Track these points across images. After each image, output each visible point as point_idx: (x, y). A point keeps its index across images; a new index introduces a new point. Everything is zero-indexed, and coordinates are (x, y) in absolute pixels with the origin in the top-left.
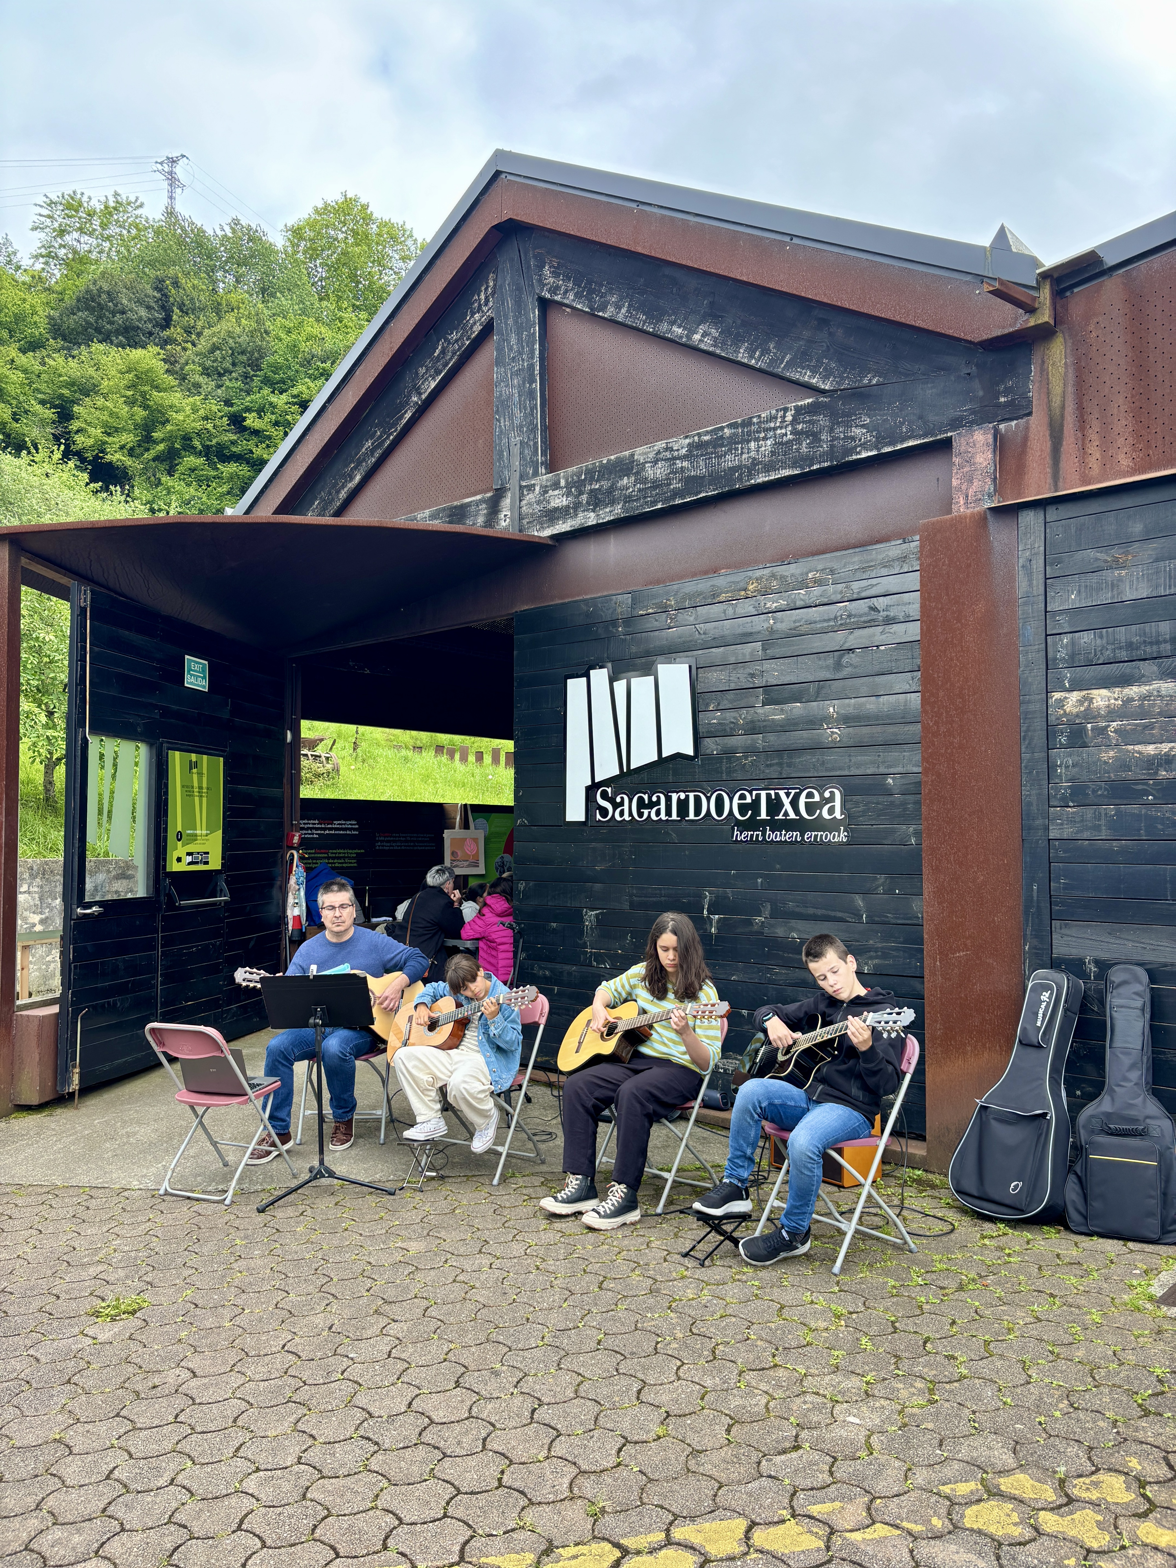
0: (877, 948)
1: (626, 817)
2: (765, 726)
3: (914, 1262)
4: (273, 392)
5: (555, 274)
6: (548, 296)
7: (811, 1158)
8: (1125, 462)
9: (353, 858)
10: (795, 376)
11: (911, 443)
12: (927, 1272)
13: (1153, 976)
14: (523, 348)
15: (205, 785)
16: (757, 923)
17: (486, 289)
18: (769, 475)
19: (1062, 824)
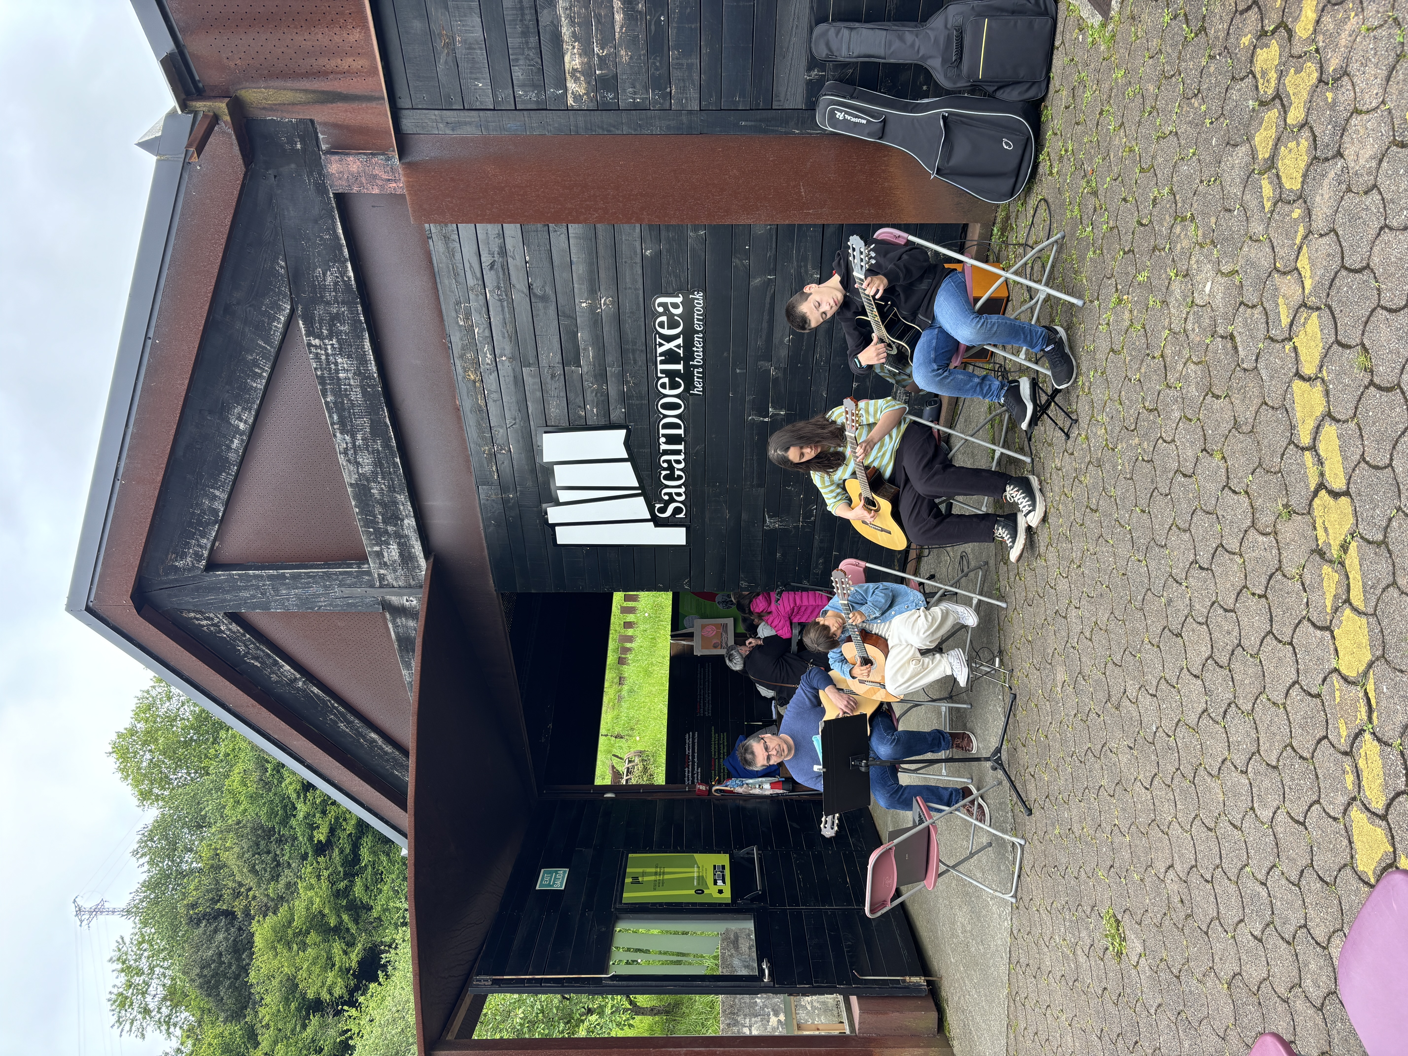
0: (797, 266)
1: (682, 490)
2: (600, 365)
3: (1073, 234)
4: (295, 816)
5: (183, 556)
6: (204, 562)
7: (982, 325)
8: (356, 35)
9: (719, 736)
10: (278, 336)
11: (340, 231)
12: (1081, 223)
13: (821, 19)
14: (253, 585)
15: (653, 870)
16: (776, 373)
17: (198, 619)
18: (370, 360)
19: (686, 99)
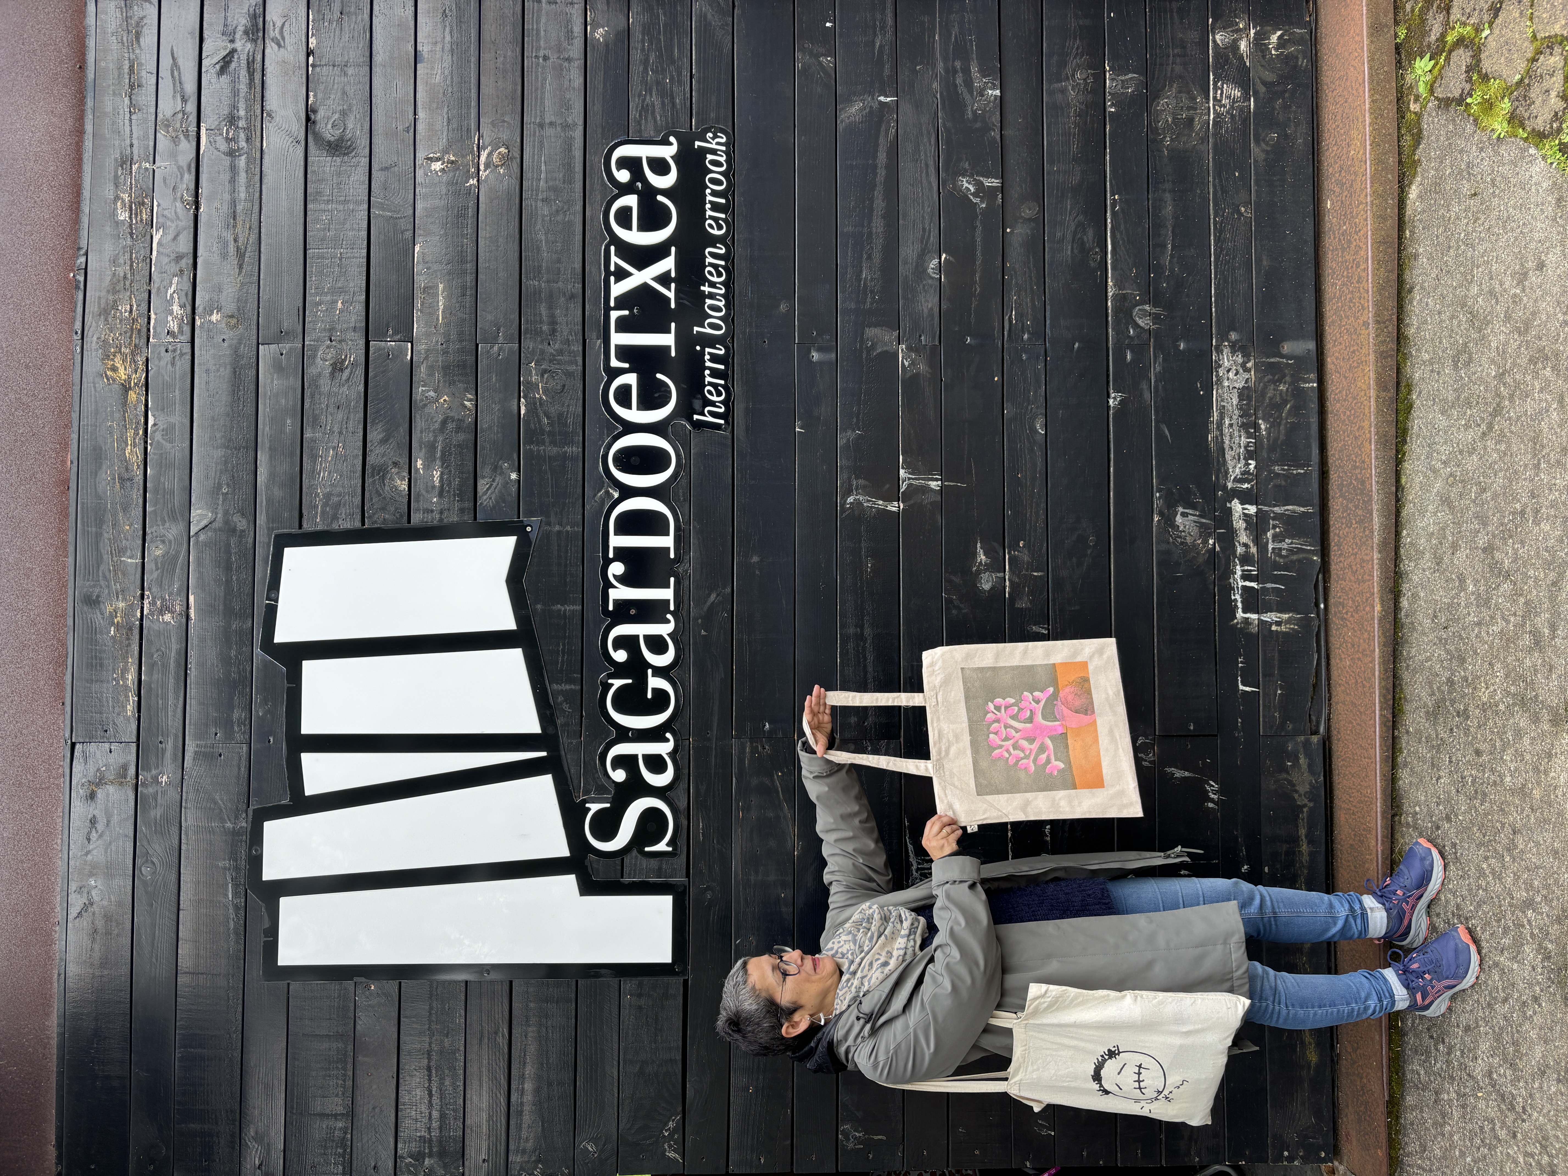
1: (666, 749)
16: (913, 363)
